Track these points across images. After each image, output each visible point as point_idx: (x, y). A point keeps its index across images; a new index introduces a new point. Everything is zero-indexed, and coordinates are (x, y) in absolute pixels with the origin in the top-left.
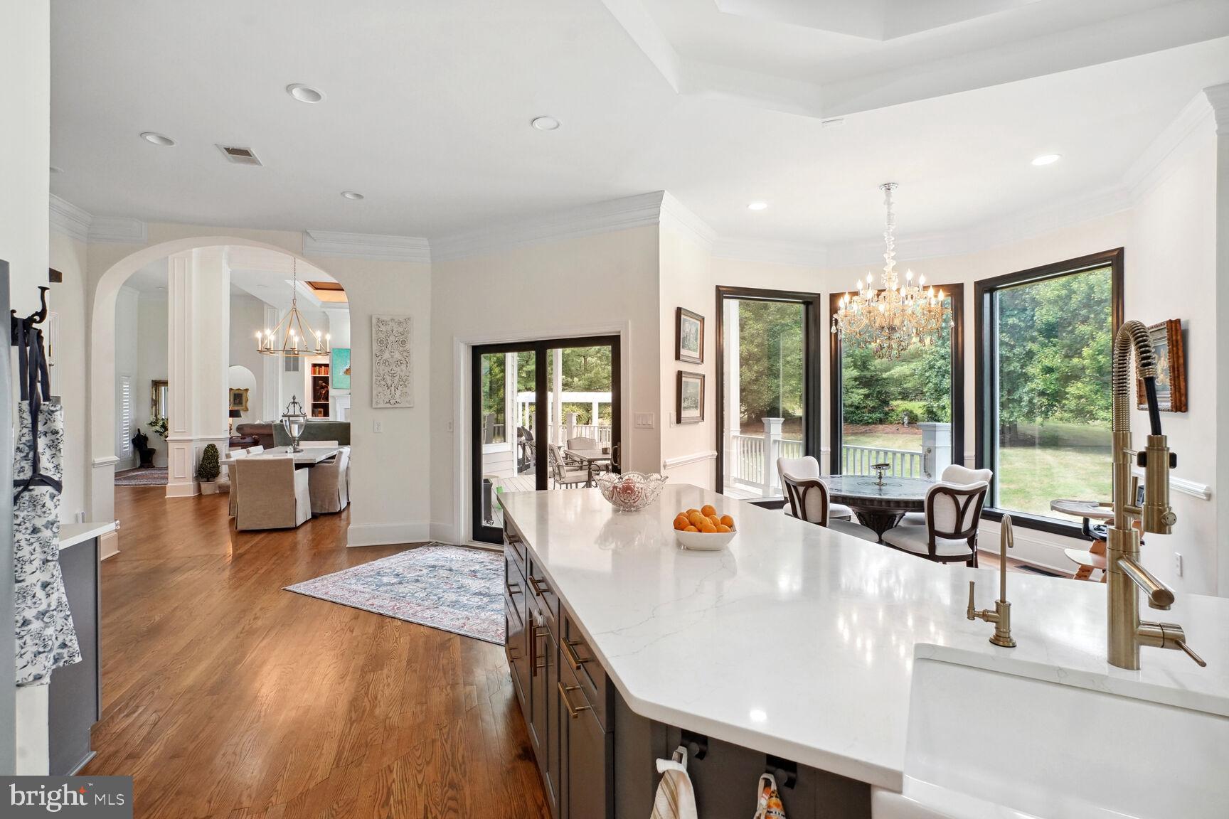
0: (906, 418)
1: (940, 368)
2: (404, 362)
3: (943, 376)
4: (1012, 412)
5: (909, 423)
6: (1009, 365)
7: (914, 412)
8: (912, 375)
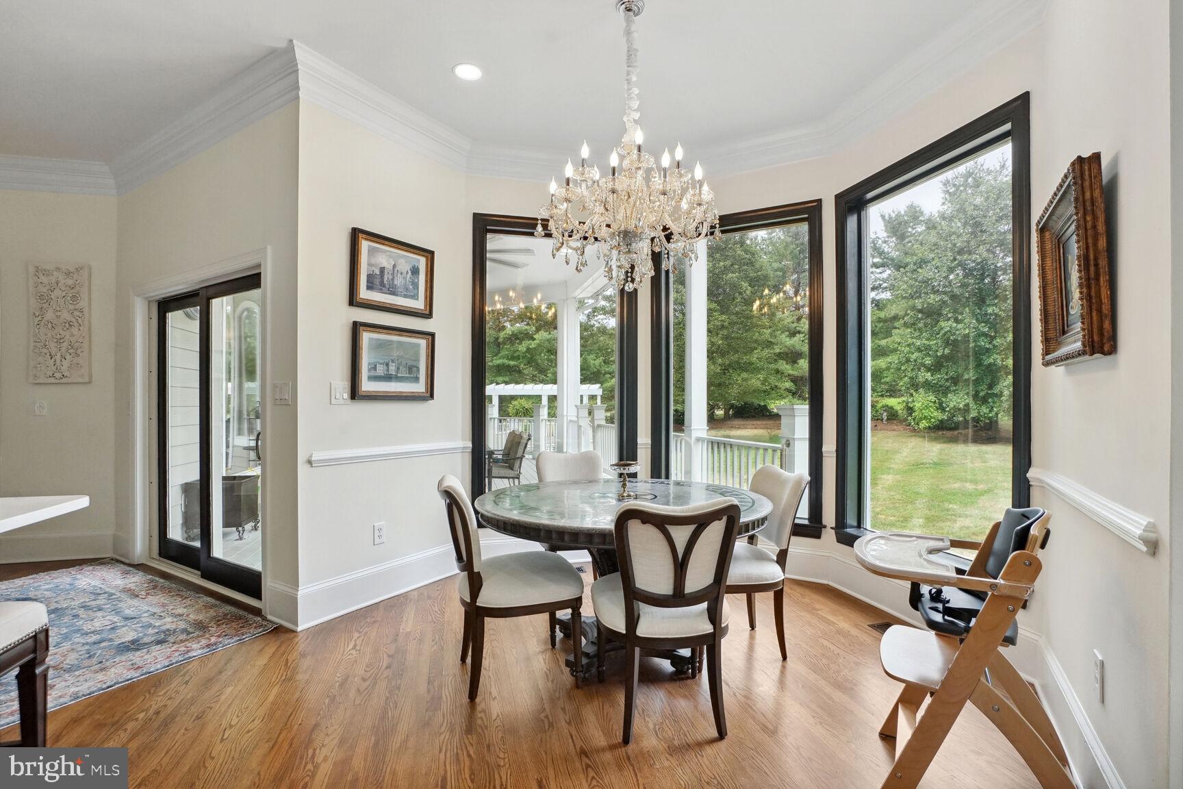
0: (885, 414)
1: (915, 361)
2: (76, 324)
3: (919, 370)
4: (992, 408)
5: (888, 419)
6: (989, 357)
7: (895, 408)
8: (888, 369)
